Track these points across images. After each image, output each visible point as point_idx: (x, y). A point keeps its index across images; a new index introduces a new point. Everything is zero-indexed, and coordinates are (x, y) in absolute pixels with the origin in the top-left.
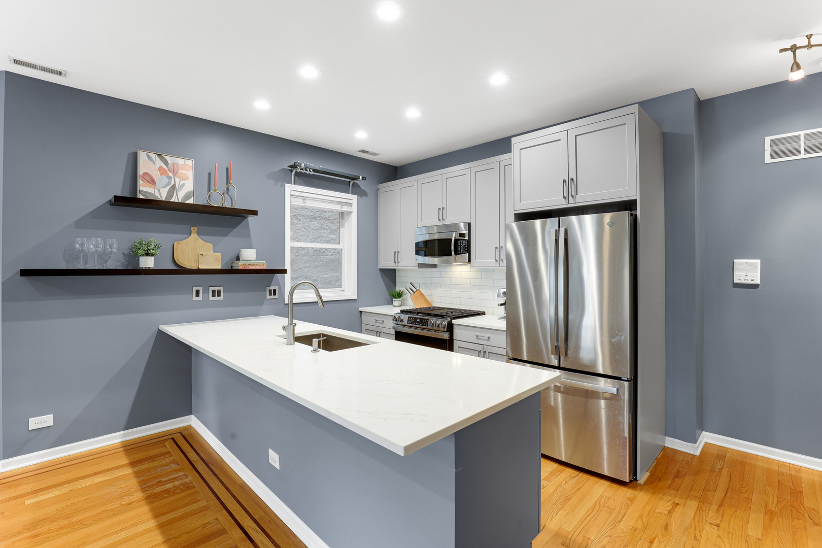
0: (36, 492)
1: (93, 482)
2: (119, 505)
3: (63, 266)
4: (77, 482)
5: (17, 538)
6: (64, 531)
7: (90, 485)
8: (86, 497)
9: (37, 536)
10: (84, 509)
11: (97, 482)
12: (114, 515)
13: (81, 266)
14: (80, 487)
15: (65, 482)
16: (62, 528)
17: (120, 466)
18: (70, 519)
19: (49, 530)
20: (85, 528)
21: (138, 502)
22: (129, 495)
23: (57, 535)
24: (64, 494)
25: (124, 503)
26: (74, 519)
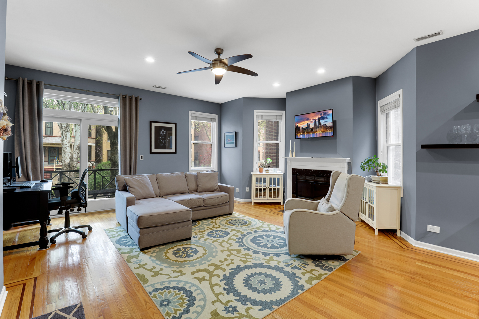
0: (423, 261)
1: (453, 273)
2: (460, 293)
3: (447, 143)
4: (444, 269)
5: (405, 274)
6: (425, 285)
7: (450, 274)
8: (444, 278)
9: (413, 278)
10: (440, 282)
11: (455, 275)
12: (454, 295)
13: (457, 142)
14: (444, 271)
15: (439, 265)
16: (424, 283)
17: (475, 275)
18: (430, 282)
19: (419, 280)
20: (435, 290)
21: (474, 300)
22: (470, 292)
23: (421, 284)
24: (434, 269)
25: (464, 294)
26: (432, 283)
